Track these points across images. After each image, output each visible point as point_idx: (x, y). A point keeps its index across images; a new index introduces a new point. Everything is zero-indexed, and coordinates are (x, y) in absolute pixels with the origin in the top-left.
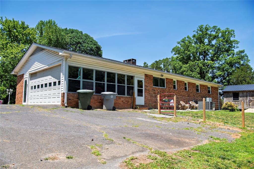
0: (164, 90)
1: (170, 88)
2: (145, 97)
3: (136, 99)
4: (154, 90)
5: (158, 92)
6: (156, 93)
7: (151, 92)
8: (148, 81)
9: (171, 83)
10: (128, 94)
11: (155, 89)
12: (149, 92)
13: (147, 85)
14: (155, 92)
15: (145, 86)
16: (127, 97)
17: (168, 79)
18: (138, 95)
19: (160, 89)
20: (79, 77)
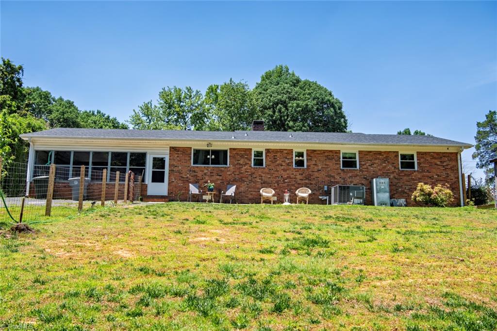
0: (222, 169)
1: (240, 165)
2: (169, 183)
3: (149, 187)
4: (194, 171)
5: (205, 174)
7: (186, 175)
8: (178, 157)
9: (246, 157)
11: (196, 169)
12: (181, 175)
13: (175, 164)
14: (196, 174)
15: (170, 165)
17: (234, 149)
18: (154, 181)
19: (209, 169)
20: (49, 162)
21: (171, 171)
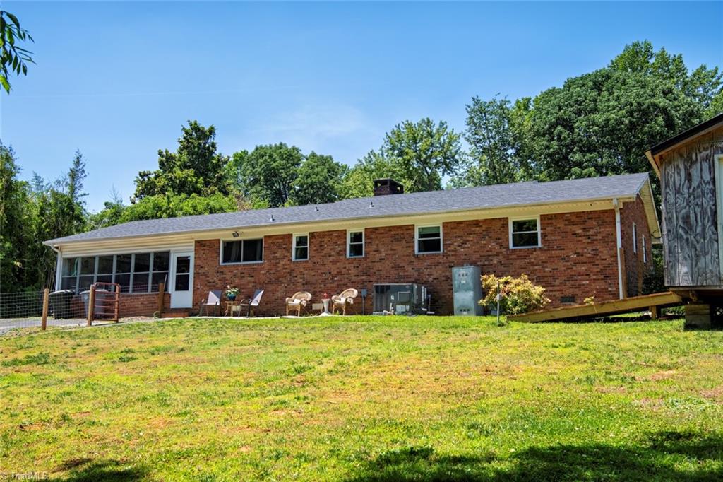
0: (255, 267)
1: (277, 259)
2: (194, 291)
3: (172, 297)
4: (222, 272)
5: (235, 275)
6: (228, 278)
7: (213, 279)
8: (204, 254)
9: (284, 246)
10: (155, 289)
11: (224, 269)
12: (208, 279)
13: (201, 264)
14: (224, 276)
15: (196, 266)
16: (153, 295)
17: (270, 237)
18: (178, 289)
19: (240, 268)
20: (75, 271)
21: (196, 274)
